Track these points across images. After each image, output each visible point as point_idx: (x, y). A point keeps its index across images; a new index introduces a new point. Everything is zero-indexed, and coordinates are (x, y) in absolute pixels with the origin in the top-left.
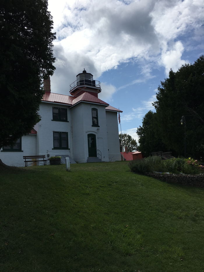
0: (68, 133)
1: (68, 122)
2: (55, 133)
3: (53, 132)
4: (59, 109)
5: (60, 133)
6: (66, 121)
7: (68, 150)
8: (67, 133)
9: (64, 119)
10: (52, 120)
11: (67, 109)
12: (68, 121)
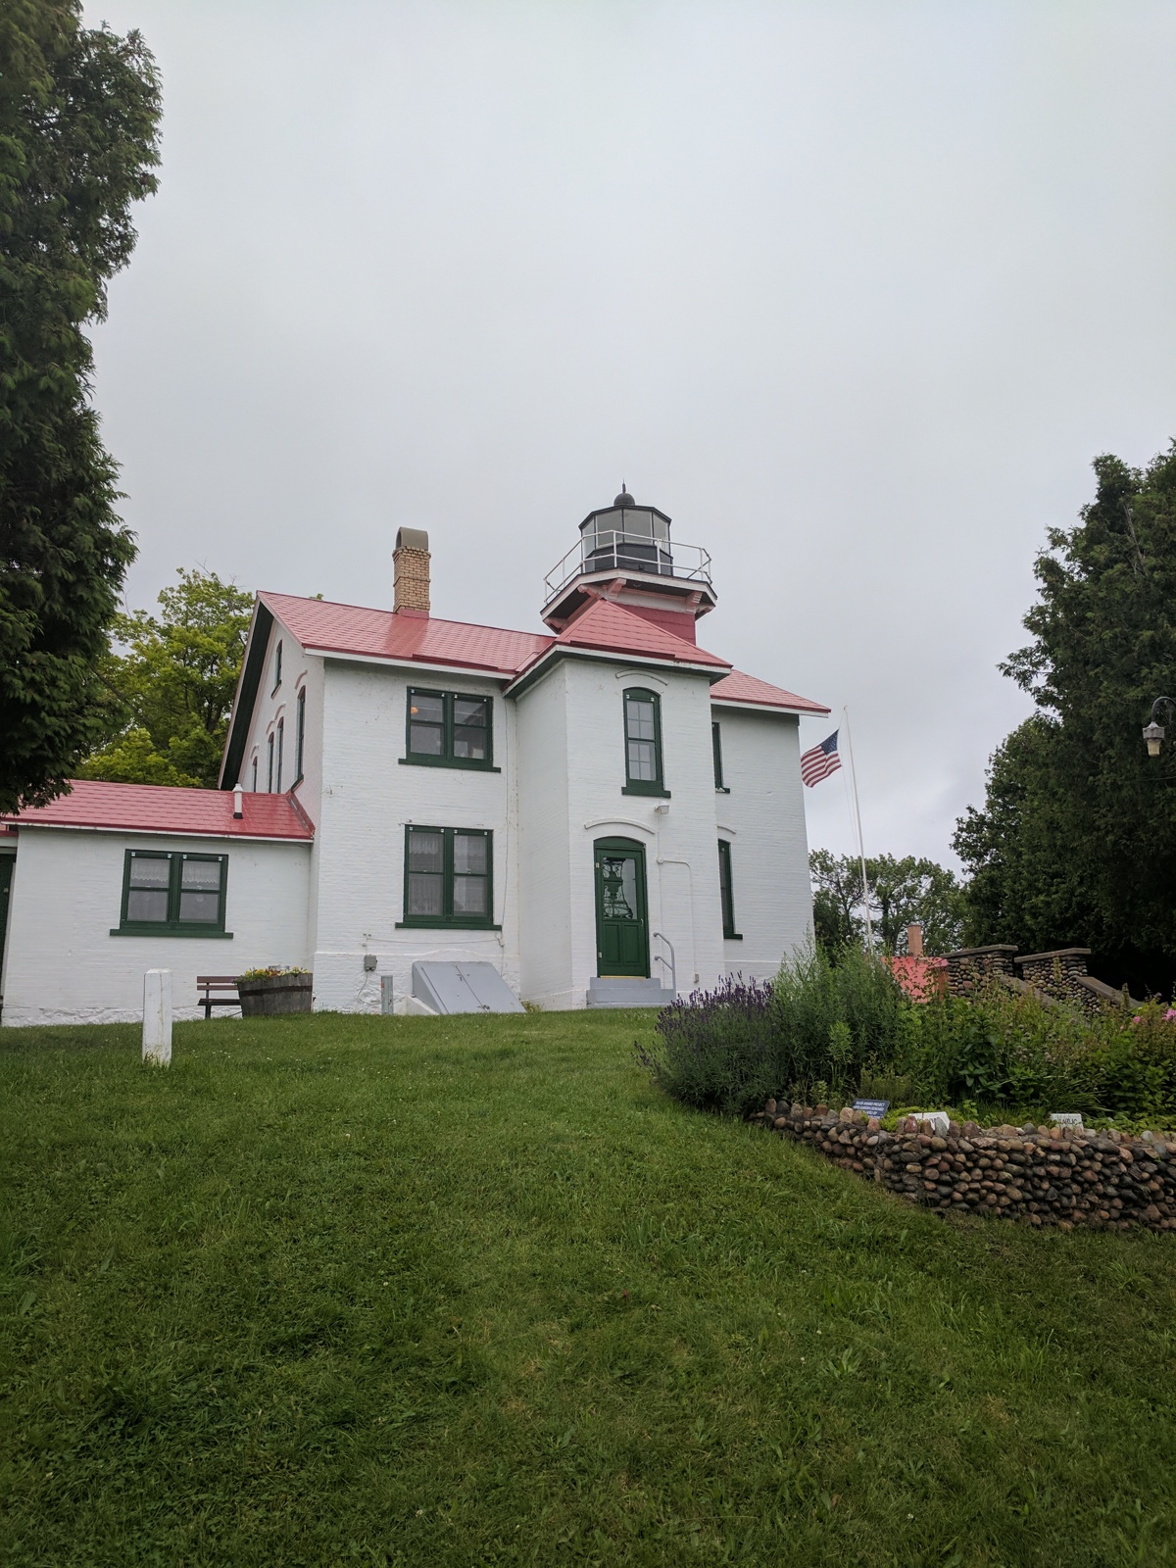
0: (495, 835)
1: (498, 770)
2: (413, 831)
3: (407, 826)
4: (448, 700)
5: (447, 836)
6: (486, 765)
7: (490, 935)
8: (490, 832)
9: (478, 754)
10: (401, 762)
11: (491, 699)
12: (495, 765)
